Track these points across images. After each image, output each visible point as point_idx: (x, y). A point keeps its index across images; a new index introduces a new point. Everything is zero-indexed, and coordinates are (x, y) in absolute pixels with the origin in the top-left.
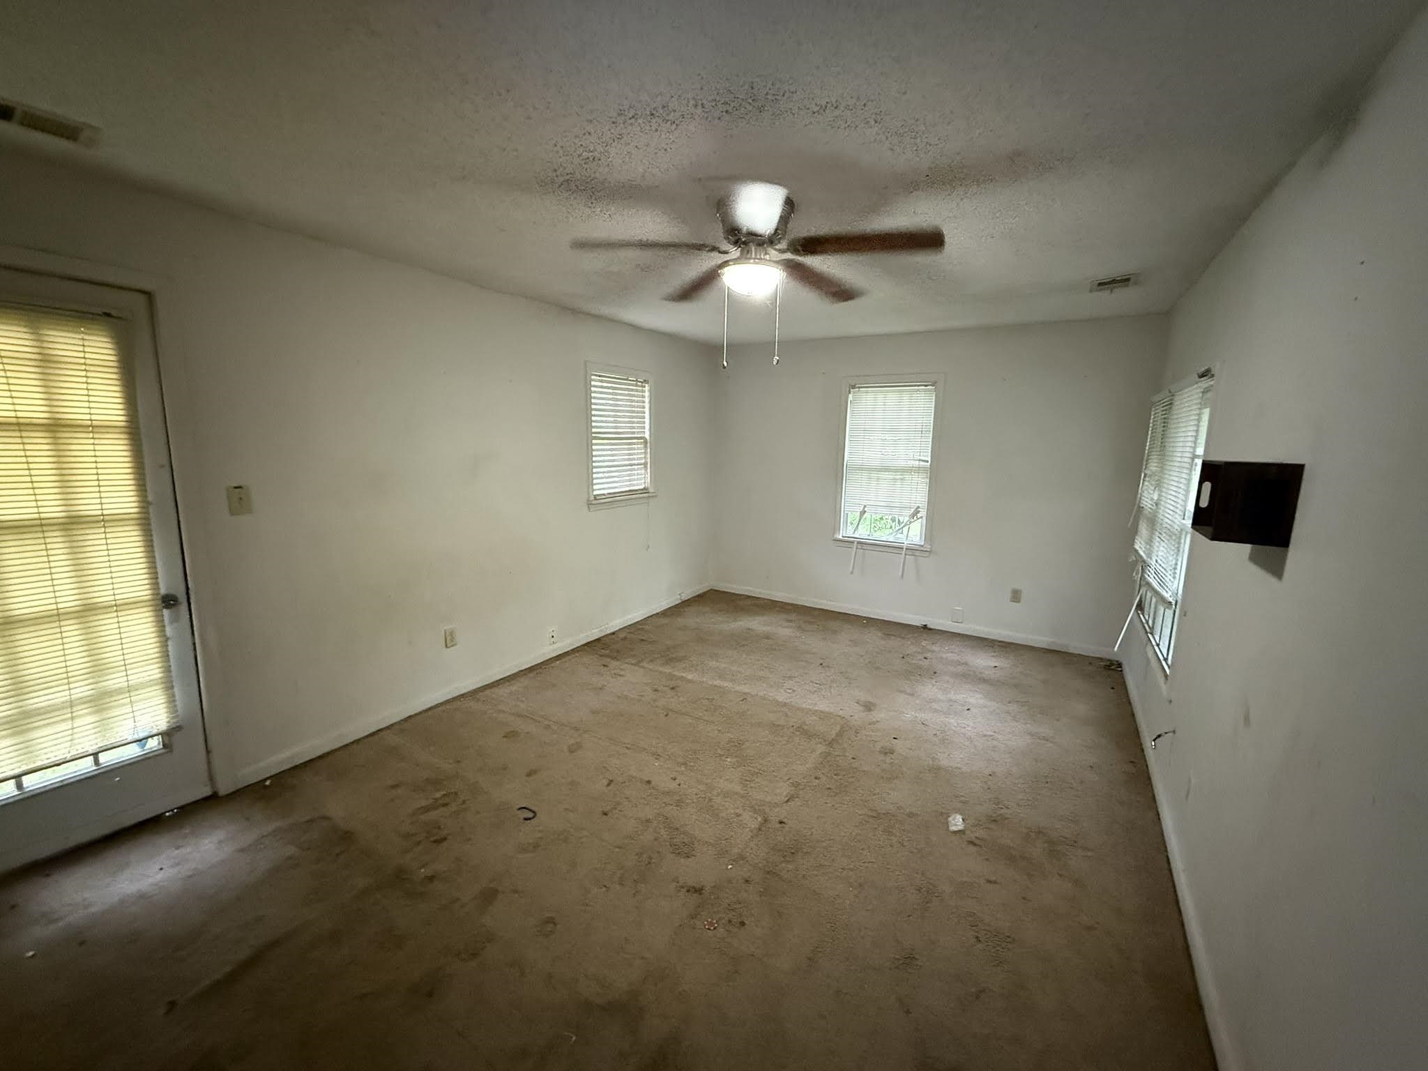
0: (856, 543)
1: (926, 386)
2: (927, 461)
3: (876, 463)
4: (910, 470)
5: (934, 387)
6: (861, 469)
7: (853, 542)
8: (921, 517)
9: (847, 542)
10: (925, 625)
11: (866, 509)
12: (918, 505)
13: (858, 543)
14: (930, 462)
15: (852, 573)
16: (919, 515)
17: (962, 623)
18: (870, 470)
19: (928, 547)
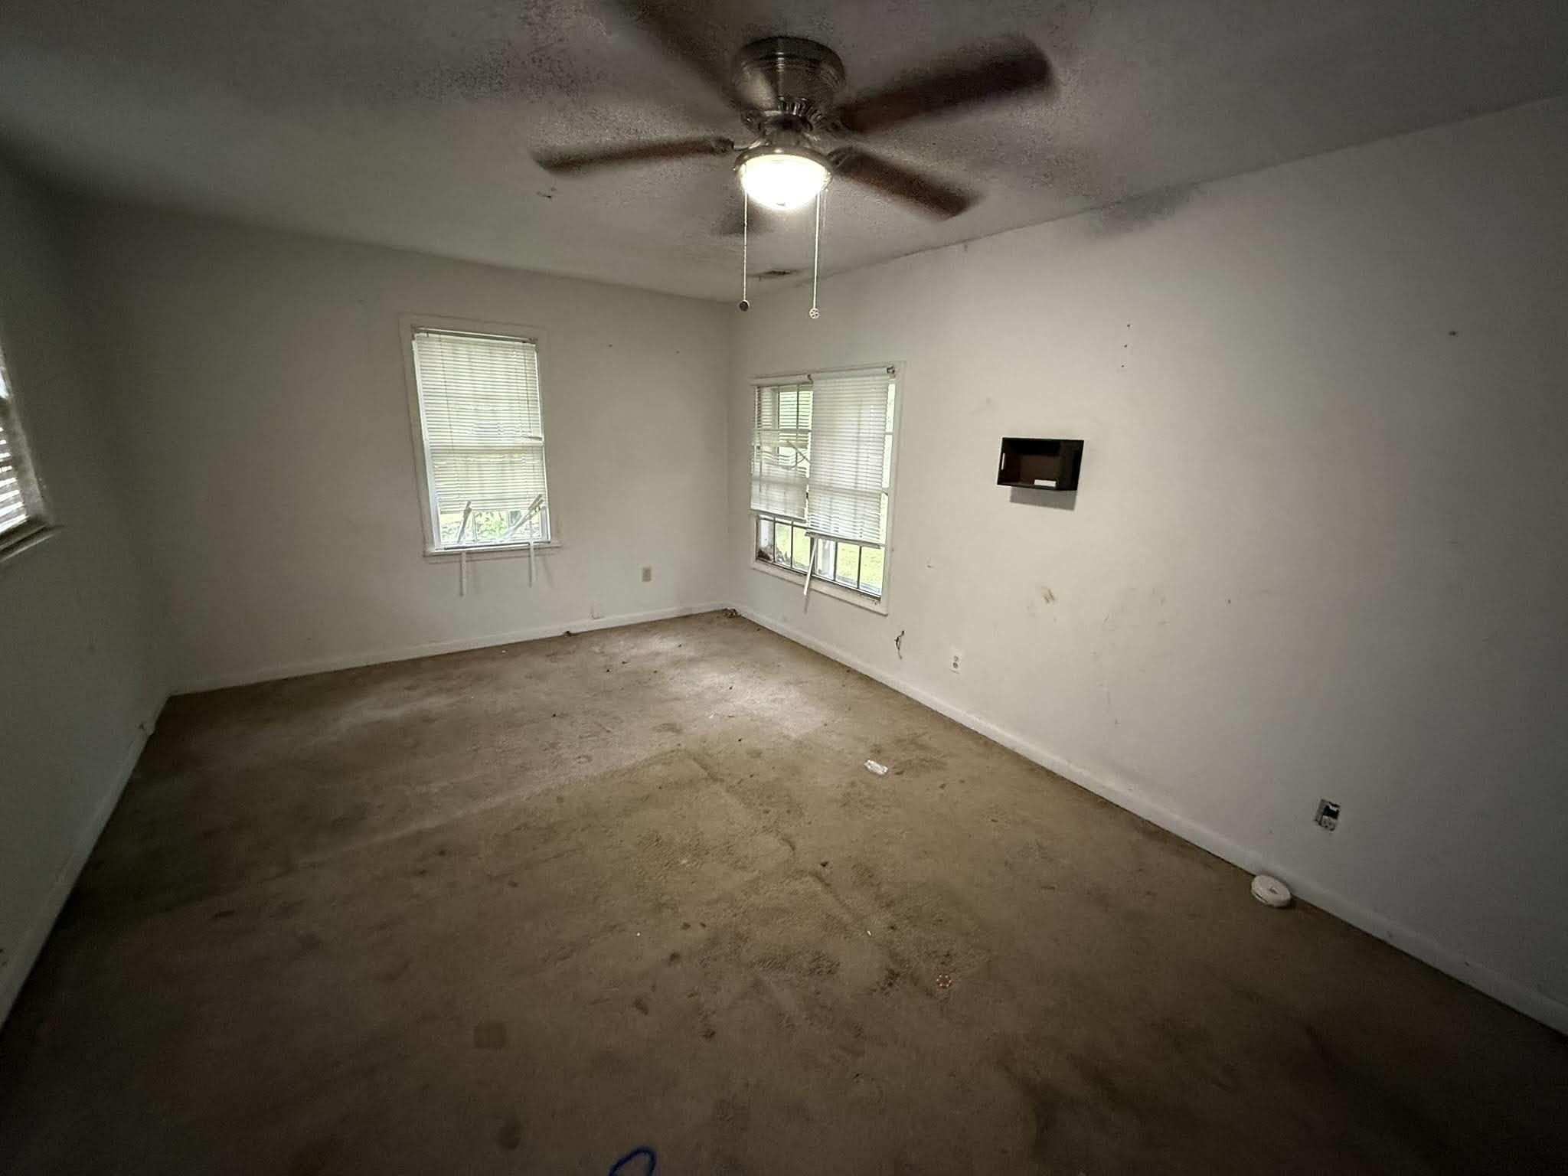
0: (464, 554)
1: (524, 342)
2: (540, 439)
3: (474, 443)
4: (524, 450)
5: (534, 345)
6: (452, 450)
7: (460, 554)
8: (544, 508)
9: (452, 556)
10: (568, 632)
11: (470, 506)
12: (539, 493)
13: (469, 553)
14: (543, 440)
15: (461, 594)
16: (541, 506)
17: (603, 617)
18: (466, 452)
19: (555, 542)
